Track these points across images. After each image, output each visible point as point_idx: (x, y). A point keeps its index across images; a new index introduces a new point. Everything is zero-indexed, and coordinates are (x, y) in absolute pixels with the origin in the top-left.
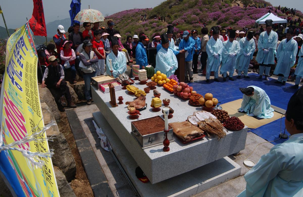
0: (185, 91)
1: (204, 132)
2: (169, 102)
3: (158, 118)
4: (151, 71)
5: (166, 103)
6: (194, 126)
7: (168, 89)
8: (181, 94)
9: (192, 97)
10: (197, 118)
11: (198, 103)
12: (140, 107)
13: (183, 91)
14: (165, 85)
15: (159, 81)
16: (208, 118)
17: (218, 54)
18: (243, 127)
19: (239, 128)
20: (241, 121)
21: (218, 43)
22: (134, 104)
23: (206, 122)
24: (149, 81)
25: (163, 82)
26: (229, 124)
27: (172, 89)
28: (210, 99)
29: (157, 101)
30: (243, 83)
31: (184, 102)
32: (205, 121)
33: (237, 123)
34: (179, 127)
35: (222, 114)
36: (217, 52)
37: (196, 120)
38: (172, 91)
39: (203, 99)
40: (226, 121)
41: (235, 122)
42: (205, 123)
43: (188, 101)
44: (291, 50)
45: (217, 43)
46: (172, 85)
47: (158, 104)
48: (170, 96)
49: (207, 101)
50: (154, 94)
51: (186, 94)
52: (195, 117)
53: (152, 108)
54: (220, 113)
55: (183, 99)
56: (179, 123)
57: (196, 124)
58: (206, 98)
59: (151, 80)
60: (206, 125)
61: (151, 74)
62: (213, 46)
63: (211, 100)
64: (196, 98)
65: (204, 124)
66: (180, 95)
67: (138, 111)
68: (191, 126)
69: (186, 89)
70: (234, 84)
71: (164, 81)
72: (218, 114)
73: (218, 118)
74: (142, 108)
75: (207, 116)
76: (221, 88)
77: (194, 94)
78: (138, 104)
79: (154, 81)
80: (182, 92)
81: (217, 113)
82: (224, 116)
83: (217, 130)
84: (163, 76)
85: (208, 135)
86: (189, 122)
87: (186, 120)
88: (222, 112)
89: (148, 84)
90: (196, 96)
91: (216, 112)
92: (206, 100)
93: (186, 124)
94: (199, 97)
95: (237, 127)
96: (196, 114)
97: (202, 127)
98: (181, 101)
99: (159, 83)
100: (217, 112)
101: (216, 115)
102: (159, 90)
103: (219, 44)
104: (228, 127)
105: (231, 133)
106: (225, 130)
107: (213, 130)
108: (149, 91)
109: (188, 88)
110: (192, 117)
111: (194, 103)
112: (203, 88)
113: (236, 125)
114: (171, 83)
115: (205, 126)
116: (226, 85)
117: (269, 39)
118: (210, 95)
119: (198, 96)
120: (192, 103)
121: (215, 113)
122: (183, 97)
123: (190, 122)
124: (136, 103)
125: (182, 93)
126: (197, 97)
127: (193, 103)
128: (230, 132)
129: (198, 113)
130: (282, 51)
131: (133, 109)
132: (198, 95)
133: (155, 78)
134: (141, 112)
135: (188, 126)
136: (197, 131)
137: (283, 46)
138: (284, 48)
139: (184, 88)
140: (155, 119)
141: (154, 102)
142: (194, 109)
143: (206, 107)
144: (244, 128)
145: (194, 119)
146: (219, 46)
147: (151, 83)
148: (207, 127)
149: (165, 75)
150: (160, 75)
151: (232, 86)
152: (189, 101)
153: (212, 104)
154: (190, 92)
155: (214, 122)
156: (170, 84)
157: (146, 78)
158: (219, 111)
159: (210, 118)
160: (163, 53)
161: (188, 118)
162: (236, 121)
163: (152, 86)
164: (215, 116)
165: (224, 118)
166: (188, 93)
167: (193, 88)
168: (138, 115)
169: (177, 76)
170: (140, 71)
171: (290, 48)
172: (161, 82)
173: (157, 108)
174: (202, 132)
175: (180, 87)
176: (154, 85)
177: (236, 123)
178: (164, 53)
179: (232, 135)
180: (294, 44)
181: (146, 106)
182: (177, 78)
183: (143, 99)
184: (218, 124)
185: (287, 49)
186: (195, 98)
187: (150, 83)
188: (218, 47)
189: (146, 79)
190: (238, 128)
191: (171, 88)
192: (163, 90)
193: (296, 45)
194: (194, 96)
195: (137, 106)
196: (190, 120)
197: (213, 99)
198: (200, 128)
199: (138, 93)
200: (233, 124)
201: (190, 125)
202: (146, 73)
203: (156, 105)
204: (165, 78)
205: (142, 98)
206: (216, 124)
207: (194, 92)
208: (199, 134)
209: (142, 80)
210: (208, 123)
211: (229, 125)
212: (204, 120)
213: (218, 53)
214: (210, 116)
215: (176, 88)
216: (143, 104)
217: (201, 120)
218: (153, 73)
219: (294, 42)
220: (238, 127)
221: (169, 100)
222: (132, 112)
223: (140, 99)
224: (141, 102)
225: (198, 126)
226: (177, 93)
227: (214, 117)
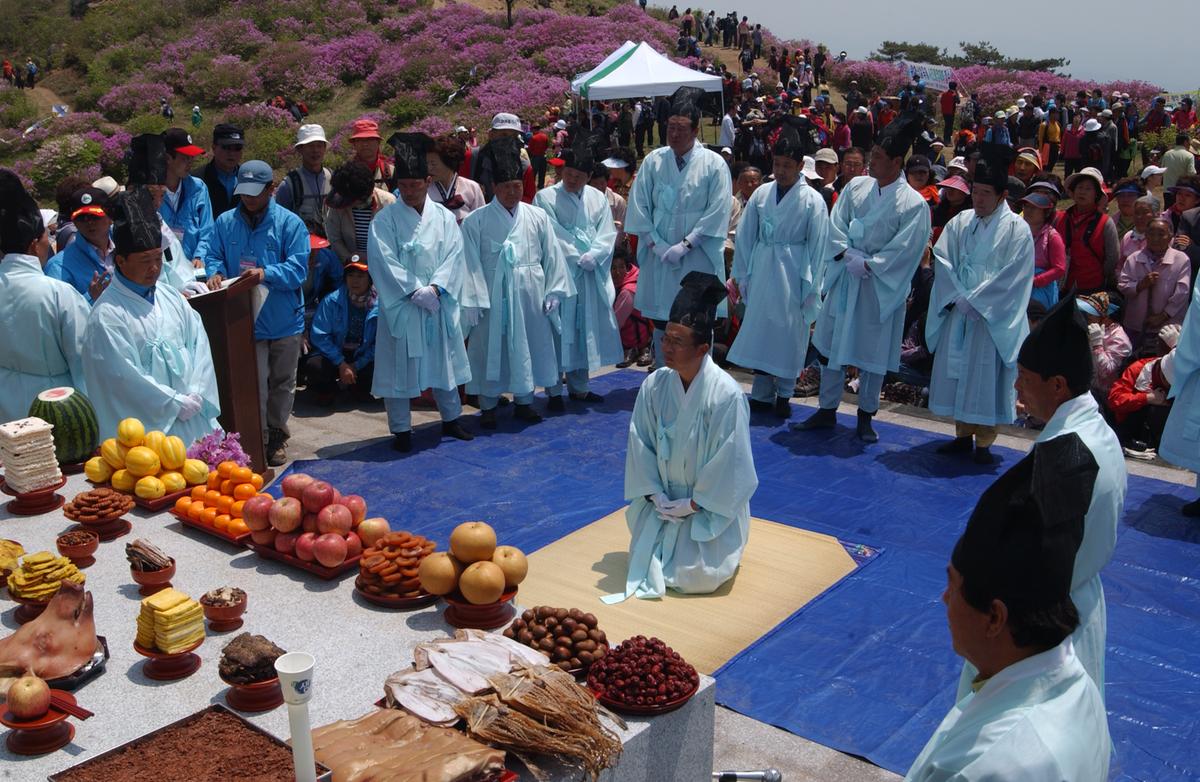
0: (327, 524)
1: (507, 757)
2: (241, 608)
3: (214, 723)
4: (74, 420)
5: (222, 614)
6: (439, 733)
7: (211, 522)
8: (304, 549)
9: (372, 559)
10: (445, 679)
11: (417, 586)
12: (67, 665)
13: (309, 528)
14: (185, 501)
15: (141, 481)
16: (505, 668)
17: (435, 285)
18: (696, 684)
19: (675, 694)
20: (678, 658)
21: (433, 225)
22: (26, 654)
23: (499, 697)
24: (76, 487)
25: (167, 486)
26: (622, 683)
27: (241, 524)
28: (484, 553)
29: (176, 610)
30: (585, 432)
31: (325, 594)
32: (491, 691)
33: (662, 671)
34: (357, 754)
35: (568, 631)
37: (440, 696)
38: (239, 531)
39: (441, 563)
40: (600, 669)
41: (653, 664)
42: (497, 703)
43: (348, 585)
44: (802, 238)
46: (230, 500)
47: (185, 631)
48: (234, 564)
49: (472, 569)
50: (133, 567)
51: (335, 541)
52: (428, 674)
53: (141, 658)
54: (560, 628)
55: (318, 574)
56: (343, 725)
57: (445, 714)
58: (464, 555)
59: (83, 476)
60: (506, 714)
61: (79, 442)
62: (405, 245)
63: (490, 560)
64: (399, 560)
65: (494, 709)
66: (299, 553)
67: (61, 695)
68: (418, 735)
69: (328, 510)
70: (543, 445)
71: (175, 479)
72: (545, 635)
73: (555, 659)
74: (77, 673)
75: (495, 660)
76: (478, 472)
77: (378, 535)
78: (49, 651)
79: (107, 483)
80: (305, 532)
81: (543, 629)
82: (580, 644)
83: (574, 727)
84: (162, 451)
85: (531, 767)
86: (402, 713)
87: (382, 703)
88: (569, 621)
89: (78, 505)
90: (394, 546)
91: (532, 623)
92: (461, 564)
93: (387, 726)
94: (414, 553)
95: (668, 693)
96: (434, 657)
97: (489, 729)
98: (305, 592)
99: (142, 495)
100: (538, 623)
101: (537, 645)
102: (155, 533)
103: (441, 230)
104: (618, 698)
105: (642, 734)
106: (608, 722)
107: (552, 734)
108: (93, 548)
109: (340, 503)
110: (411, 677)
111: (391, 590)
112: (377, 484)
113: (659, 683)
114: (227, 485)
115: (504, 719)
116: (503, 454)
117: (684, 186)
118: (478, 532)
119: (410, 549)
120: (378, 594)
121: (530, 635)
122: (315, 562)
123: (410, 713)
124: (36, 646)
125: (307, 537)
126: (405, 552)
128: (637, 728)
129: (442, 651)
130: (761, 245)
131: (30, 689)
132: (408, 541)
133: (114, 465)
134: (83, 697)
135: (403, 736)
136: (468, 756)
137: (763, 220)
138: (769, 228)
139: (314, 506)
140: (200, 729)
141: (153, 620)
142: (393, 625)
143: (469, 603)
144: (701, 689)
145: (427, 691)
146: (442, 240)
147: (96, 502)
148: (517, 723)
149: (175, 444)
150: (142, 443)
151: (536, 452)
152: (354, 578)
153: (501, 582)
154: (355, 528)
155: (543, 685)
156: (218, 494)
157: (51, 470)
158: (553, 620)
159: (518, 669)
160: (129, 317)
161: (388, 690)
162: (656, 657)
163: (102, 516)
164: (536, 649)
165: (585, 653)
166: (345, 537)
167: (364, 503)
168: (71, 720)
169: (238, 441)
170: (13, 435)
171: (793, 227)
172: (152, 484)
173: (178, 657)
174: (497, 760)
175: (289, 507)
176: (116, 508)
177: (656, 669)
179: (645, 744)
180: (812, 206)
181: (99, 655)
182: (241, 451)
183: (80, 608)
184: (570, 696)
185: (784, 232)
186: (392, 559)
187: (91, 503)
188: (436, 248)
189: (58, 478)
190: (675, 698)
191: (227, 518)
192: (176, 534)
193: (823, 211)
194: (386, 549)
195: (44, 662)
196: (402, 696)
197: (500, 552)
198: (476, 737)
199: (27, 575)
200: (643, 677)
201: (412, 730)
202: (52, 438)
203: (171, 636)
204: (178, 460)
205: (71, 606)
206: (559, 697)
207: (374, 524)
208: (482, 773)
209: (27, 486)
210: (516, 696)
211: (622, 689)
212: (485, 685)
213: (435, 281)
214: (513, 659)
215: (265, 516)
216: (83, 641)
217: (473, 691)
218: (87, 430)
219: (809, 200)
220: (672, 688)
221: (240, 595)
222: (26, 711)
223: (62, 617)
224: (67, 633)
225: (462, 725)
226: (271, 546)
227: (536, 658)
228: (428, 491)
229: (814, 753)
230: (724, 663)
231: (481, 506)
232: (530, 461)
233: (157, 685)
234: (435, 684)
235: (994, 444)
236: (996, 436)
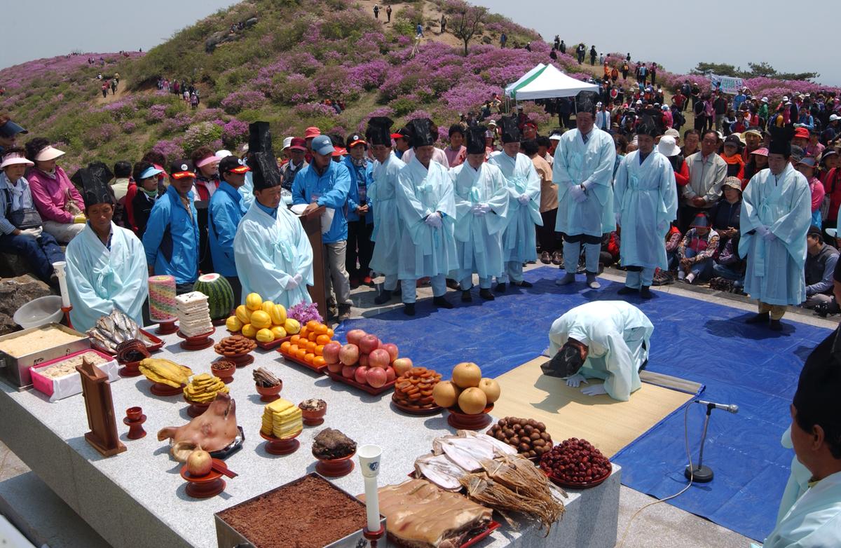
0: (375, 361)
1: (493, 513)
2: (323, 412)
3: (312, 484)
4: (220, 294)
5: (312, 416)
6: (450, 496)
7: (303, 358)
8: (360, 376)
9: (403, 384)
10: (453, 462)
11: (430, 401)
12: (220, 444)
13: (363, 363)
14: (286, 345)
15: (259, 331)
16: (490, 456)
17: (439, 212)
18: (610, 470)
19: (597, 476)
20: (599, 453)
22: (196, 436)
23: (488, 474)
24: (221, 334)
25: (275, 335)
26: (563, 468)
27: (321, 359)
28: (473, 382)
29: (286, 412)
31: (374, 404)
32: (482, 470)
33: (589, 461)
34: (399, 507)
35: (528, 433)
36: (434, 208)
37: (450, 472)
38: (320, 364)
39: (447, 388)
40: (549, 458)
41: (583, 456)
42: (486, 478)
43: (388, 399)
44: (657, 186)
45: (433, 174)
46: (314, 344)
47: (291, 426)
48: (317, 384)
49: (466, 392)
50: (258, 384)
51: (379, 372)
52: (442, 458)
53: (263, 440)
54: (523, 431)
55: (369, 392)
56: (390, 488)
57: (453, 484)
58: (461, 384)
59: (224, 328)
60: (492, 485)
61: (222, 307)
62: (419, 188)
63: (477, 386)
64: (420, 385)
65: (485, 482)
66: (357, 379)
67: (218, 462)
68: (437, 497)
69: (375, 353)
70: (496, 313)
71: (280, 331)
72: (513, 435)
73: (520, 450)
74: (226, 449)
75: (484, 450)
76: (456, 329)
77: (406, 369)
78: (210, 434)
79: (239, 332)
80: (360, 366)
81: (512, 431)
82: (535, 442)
83: (535, 495)
84: (272, 313)
85: (508, 519)
86: (427, 482)
87: (413, 475)
88: (529, 427)
89: (223, 346)
90: (416, 376)
91: (505, 428)
92: (459, 389)
93: (417, 490)
94: (429, 381)
95: (593, 475)
96: (446, 447)
97: (482, 494)
98: (361, 403)
99: (260, 340)
100: (508, 427)
101: (508, 441)
102: (268, 363)
103: (440, 178)
104: (561, 477)
105: (576, 500)
106: (556, 493)
107: (521, 499)
108: (233, 372)
109: (382, 348)
110: (431, 459)
111: (414, 403)
112: (394, 334)
113: (588, 468)
114: (313, 335)
115: (491, 489)
116: (471, 318)
117: (587, 153)
118: (470, 369)
119: (427, 378)
120: (406, 406)
121: (503, 435)
122: (367, 384)
123: (431, 482)
124: (202, 432)
125: (362, 369)
126: (423, 380)
127: (409, 405)
128: (573, 496)
129: (450, 444)
130: (630, 191)
131: (200, 458)
132: (425, 373)
133: (244, 321)
134: (231, 463)
135: (428, 497)
136: (470, 511)
137: (631, 176)
138: (636, 181)
139: (366, 350)
140: (303, 487)
141: (272, 418)
142: (417, 424)
143: (461, 412)
144: (612, 473)
145: (442, 469)
146: (441, 183)
147: (234, 344)
148: (500, 491)
149: (280, 309)
150: (261, 308)
151: (490, 317)
152: (391, 395)
153: (484, 400)
154: (391, 364)
155: (515, 468)
156: (306, 341)
157: (207, 323)
158: (518, 426)
159: (498, 457)
160: (261, 227)
161: (417, 466)
162: (585, 452)
163: (237, 352)
164: (508, 444)
165: (538, 447)
166: (386, 369)
167: (397, 349)
168: (224, 478)
169: (316, 308)
170: (184, 302)
171: (652, 178)
172: (267, 334)
173: (286, 441)
174: (487, 514)
175: (351, 350)
176: (246, 348)
177: (585, 459)
178: (266, 228)
179: (578, 507)
180: (663, 166)
181: (238, 438)
182: (318, 315)
183: (228, 409)
184: (532, 475)
185: (645, 182)
186: (415, 384)
187: (231, 344)
189: (209, 329)
190: (596, 479)
191: (312, 355)
192: (280, 364)
193: (670, 169)
194: (412, 378)
195: (207, 441)
196: (426, 471)
197: (483, 381)
198: (473, 499)
199: (195, 387)
200: (577, 465)
201: (433, 493)
202: (208, 304)
203: (283, 428)
204: (282, 319)
205: (223, 408)
206: (524, 476)
207: (403, 362)
208: (479, 522)
209: (192, 333)
210: (498, 474)
211: (564, 471)
212: (478, 466)
214: (495, 450)
215: (337, 355)
216: (230, 429)
217: (471, 470)
218: (227, 300)
219: (661, 162)
220: (595, 472)
221: (322, 404)
222: (198, 472)
223: (218, 414)
224: (220, 424)
225: (464, 491)
226: (340, 373)
227: (509, 450)
228: (425, 339)
229: (674, 513)
230: (614, 453)
231: (458, 350)
232: (488, 323)
233: (274, 458)
234: (446, 464)
235: (783, 318)
236: (784, 313)
